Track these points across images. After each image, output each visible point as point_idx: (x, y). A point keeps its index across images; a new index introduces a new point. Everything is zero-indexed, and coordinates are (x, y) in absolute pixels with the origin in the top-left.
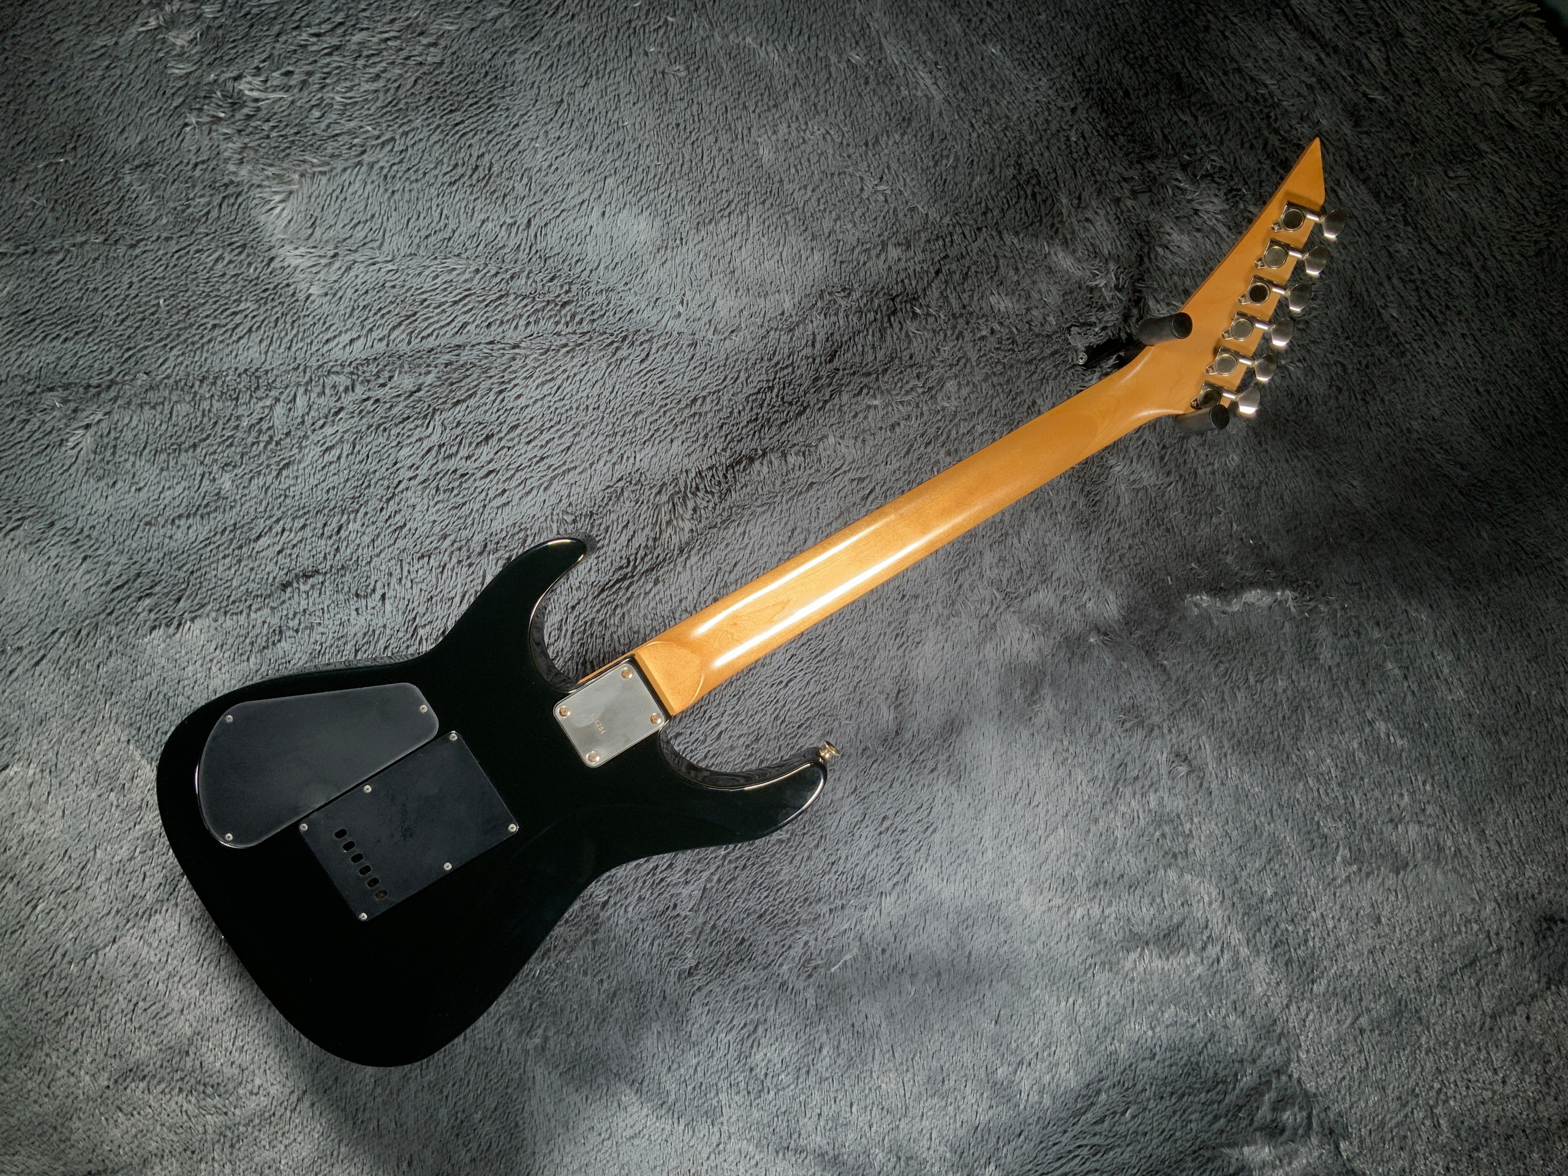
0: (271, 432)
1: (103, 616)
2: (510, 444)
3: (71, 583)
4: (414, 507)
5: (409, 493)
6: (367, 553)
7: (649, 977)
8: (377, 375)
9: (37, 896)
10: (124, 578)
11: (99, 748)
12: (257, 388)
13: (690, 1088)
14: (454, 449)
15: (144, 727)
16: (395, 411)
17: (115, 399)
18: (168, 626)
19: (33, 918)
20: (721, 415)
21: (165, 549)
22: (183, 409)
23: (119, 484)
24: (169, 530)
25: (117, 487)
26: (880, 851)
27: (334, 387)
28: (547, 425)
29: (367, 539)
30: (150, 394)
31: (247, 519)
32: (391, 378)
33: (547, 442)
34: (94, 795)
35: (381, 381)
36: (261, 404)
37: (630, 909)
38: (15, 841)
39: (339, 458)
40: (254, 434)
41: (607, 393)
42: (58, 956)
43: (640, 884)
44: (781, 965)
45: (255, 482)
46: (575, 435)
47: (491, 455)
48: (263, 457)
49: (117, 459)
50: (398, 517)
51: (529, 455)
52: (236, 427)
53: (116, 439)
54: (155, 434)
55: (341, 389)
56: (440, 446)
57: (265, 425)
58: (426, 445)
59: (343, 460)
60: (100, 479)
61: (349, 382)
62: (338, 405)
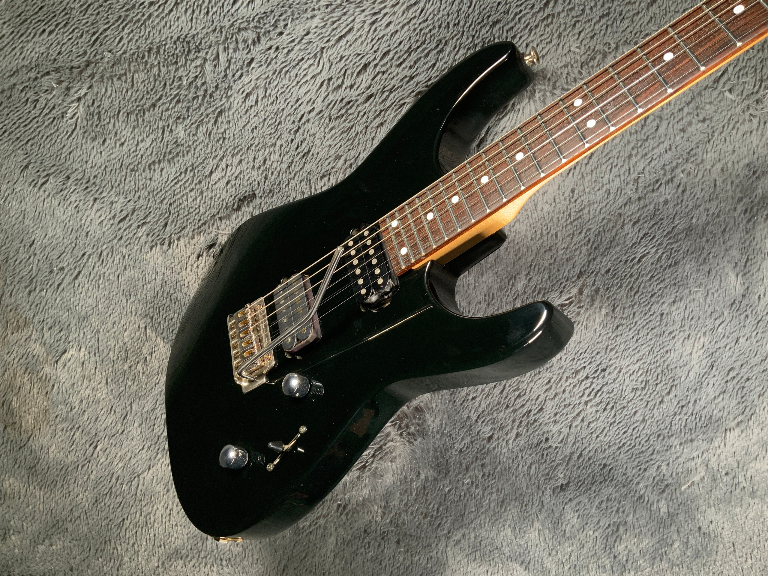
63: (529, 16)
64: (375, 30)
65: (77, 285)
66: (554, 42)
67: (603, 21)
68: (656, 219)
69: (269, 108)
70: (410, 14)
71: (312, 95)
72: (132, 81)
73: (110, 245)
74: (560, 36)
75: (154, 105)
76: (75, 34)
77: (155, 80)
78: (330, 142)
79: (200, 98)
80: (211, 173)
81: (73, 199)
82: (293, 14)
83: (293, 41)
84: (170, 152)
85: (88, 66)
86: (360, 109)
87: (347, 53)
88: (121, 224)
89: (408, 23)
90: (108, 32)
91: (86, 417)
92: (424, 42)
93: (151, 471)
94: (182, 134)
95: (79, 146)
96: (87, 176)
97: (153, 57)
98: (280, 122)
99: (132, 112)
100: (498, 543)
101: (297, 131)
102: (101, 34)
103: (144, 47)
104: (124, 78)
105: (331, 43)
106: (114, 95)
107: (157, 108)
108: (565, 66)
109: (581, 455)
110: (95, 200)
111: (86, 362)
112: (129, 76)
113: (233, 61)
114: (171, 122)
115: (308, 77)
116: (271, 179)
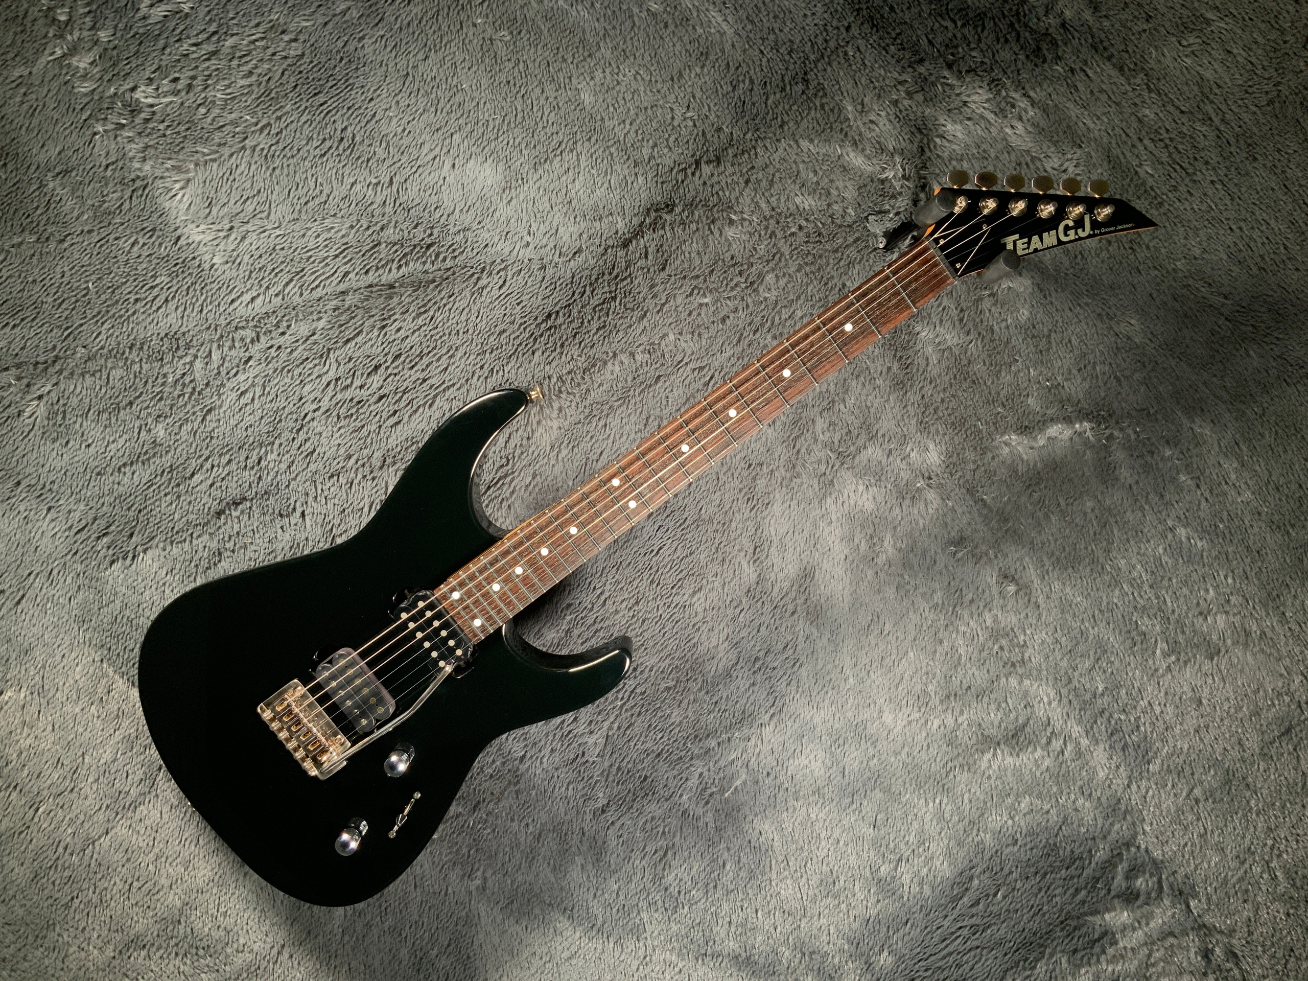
0: (192, 385)
1: (69, 557)
2: (396, 371)
3: (40, 532)
4: (320, 434)
5: (315, 423)
6: (285, 478)
7: (568, 817)
8: (277, 326)
9: (38, 799)
10: (84, 522)
11: (78, 669)
12: (178, 348)
13: (614, 910)
14: (349, 381)
15: (114, 647)
16: (295, 354)
17: (60, 372)
18: (124, 559)
19: (36, 820)
20: (573, 325)
21: (115, 494)
22: (117, 373)
23: (71, 443)
24: (117, 477)
25: (70, 445)
26: (756, 688)
27: (242, 339)
28: (425, 351)
29: (283, 466)
30: (89, 364)
31: (181, 461)
32: (289, 327)
33: (427, 366)
34: (77, 710)
35: (281, 330)
36: (182, 362)
37: (545, 760)
38: (15, 755)
39: (253, 400)
40: (179, 387)
41: (473, 318)
42: (61, 849)
43: (551, 737)
44: (681, 796)
45: (184, 427)
46: (451, 357)
47: (381, 382)
48: (189, 407)
49: (67, 422)
50: (308, 444)
51: (413, 378)
52: (164, 384)
53: (65, 405)
54: (96, 397)
55: (248, 340)
56: (337, 380)
57: (187, 379)
58: (325, 380)
59: (256, 401)
60: (54, 441)
61: (254, 335)
62: (247, 354)
63: (533, 326)
64: (385, 334)
65: (19, 611)
66: (558, 350)
67: (600, 332)
68: (668, 512)
69: (268, 406)
70: (420, 321)
71: (318, 394)
72: (108, 378)
73: (63, 561)
74: (562, 345)
75: (131, 404)
76: (45, 328)
77: (135, 377)
78: (339, 441)
79: (187, 396)
80: (193, 475)
81: (22, 508)
82: (297, 315)
83: (297, 341)
84: (146, 453)
85: (54, 362)
86: (372, 408)
87: (357, 355)
88: (78, 536)
89: (419, 329)
90: (84, 327)
91: (26, 772)
92: (435, 348)
93: (109, 836)
94: (162, 433)
95: (36, 448)
96: (42, 482)
97: (134, 353)
98: (280, 421)
99: (104, 411)
100: (536, 890)
101: (299, 431)
102: (76, 328)
103: (125, 342)
104: (98, 375)
105: (340, 344)
106: (84, 392)
107: (134, 406)
108: (569, 373)
109: (619, 769)
110: (49, 509)
111: (27, 706)
112: (105, 374)
113: (228, 358)
114: (150, 420)
115: (313, 377)
116: (267, 480)
